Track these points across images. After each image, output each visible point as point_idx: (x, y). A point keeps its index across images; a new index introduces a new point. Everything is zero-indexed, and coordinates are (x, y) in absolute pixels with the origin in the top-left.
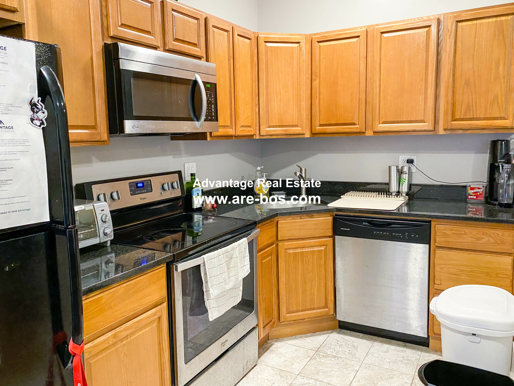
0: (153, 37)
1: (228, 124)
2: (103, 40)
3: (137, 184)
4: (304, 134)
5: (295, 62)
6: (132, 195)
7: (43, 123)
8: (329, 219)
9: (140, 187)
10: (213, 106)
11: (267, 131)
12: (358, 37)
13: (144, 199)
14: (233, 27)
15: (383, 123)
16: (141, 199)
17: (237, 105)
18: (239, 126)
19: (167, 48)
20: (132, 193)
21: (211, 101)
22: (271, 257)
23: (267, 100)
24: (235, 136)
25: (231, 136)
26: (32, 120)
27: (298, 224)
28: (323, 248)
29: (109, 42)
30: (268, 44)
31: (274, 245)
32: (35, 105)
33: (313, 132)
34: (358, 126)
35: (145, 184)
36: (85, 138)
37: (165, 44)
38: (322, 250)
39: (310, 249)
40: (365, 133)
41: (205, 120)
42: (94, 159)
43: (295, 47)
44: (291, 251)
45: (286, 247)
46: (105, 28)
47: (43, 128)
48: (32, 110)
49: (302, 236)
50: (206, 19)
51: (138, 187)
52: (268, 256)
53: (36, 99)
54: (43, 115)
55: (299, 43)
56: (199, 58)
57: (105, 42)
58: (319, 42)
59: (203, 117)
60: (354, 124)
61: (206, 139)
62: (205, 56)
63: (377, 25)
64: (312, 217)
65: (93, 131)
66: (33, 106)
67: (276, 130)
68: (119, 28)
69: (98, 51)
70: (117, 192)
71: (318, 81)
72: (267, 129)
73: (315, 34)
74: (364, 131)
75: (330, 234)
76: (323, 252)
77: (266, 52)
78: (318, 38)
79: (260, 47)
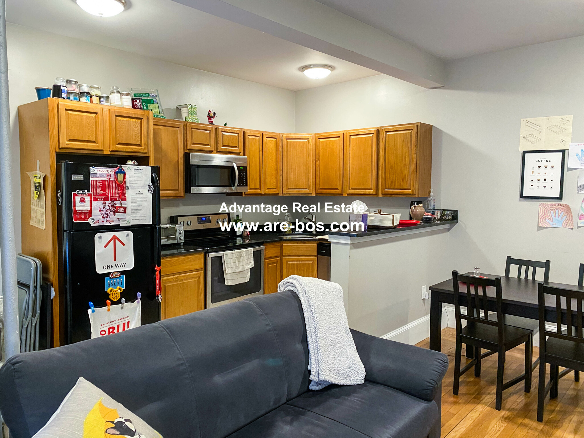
0: (210, 147)
1: (258, 187)
2: (184, 151)
3: (202, 218)
4: (311, 194)
5: (305, 150)
6: (198, 223)
7: (152, 192)
8: (315, 245)
9: (204, 220)
10: (244, 178)
11: (287, 191)
12: (339, 137)
13: (205, 226)
14: (263, 134)
15: (352, 189)
16: (204, 226)
17: (265, 176)
18: (265, 188)
19: (218, 151)
20: (199, 222)
21: (243, 176)
22: (276, 264)
23: (287, 173)
24: (263, 194)
25: (260, 194)
26: (149, 191)
27: (295, 247)
28: (311, 262)
29: (187, 152)
30: (289, 141)
31: (280, 258)
32: (150, 186)
33: (317, 193)
34: (339, 190)
35: (207, 219)
36: (172, 195)
37: (217, 149)
38: (310, 264)
39: (303, 262)
40: (343, 194)
41: (238, 186)
42: (181, 204)
43: (306, 142)
44: (291, 262)
45: (287, 260)
46: (185, 146)
47: (152, 193)
48: (149, 187)
49: (298, 254)
50: (244, 132)
51: (202, 220)
52: (274, 263)
53: (151, 184)
54: (152, 189)
55: (308, 139)
56: (238, 154)
57: (185, 152)
58: (319, 139)
59: (236, 184)
60: (337, 189)
61: (242, 195)
62: (242, 152)
63: (349, 131)
64: (304, 243)
65: (177, 192)
66: (149, 186)
67: (292, 191)
68: (192, 145)
69: (181, 156)
70: (190, 221)
71: (319, 162)
72: (287, 190)
73: (318, 134)
74: (342, 193)
75: (315, 253)
76: (311, 265)
77: (287, 145)
78: (319, 136)
79: (283, 142)
